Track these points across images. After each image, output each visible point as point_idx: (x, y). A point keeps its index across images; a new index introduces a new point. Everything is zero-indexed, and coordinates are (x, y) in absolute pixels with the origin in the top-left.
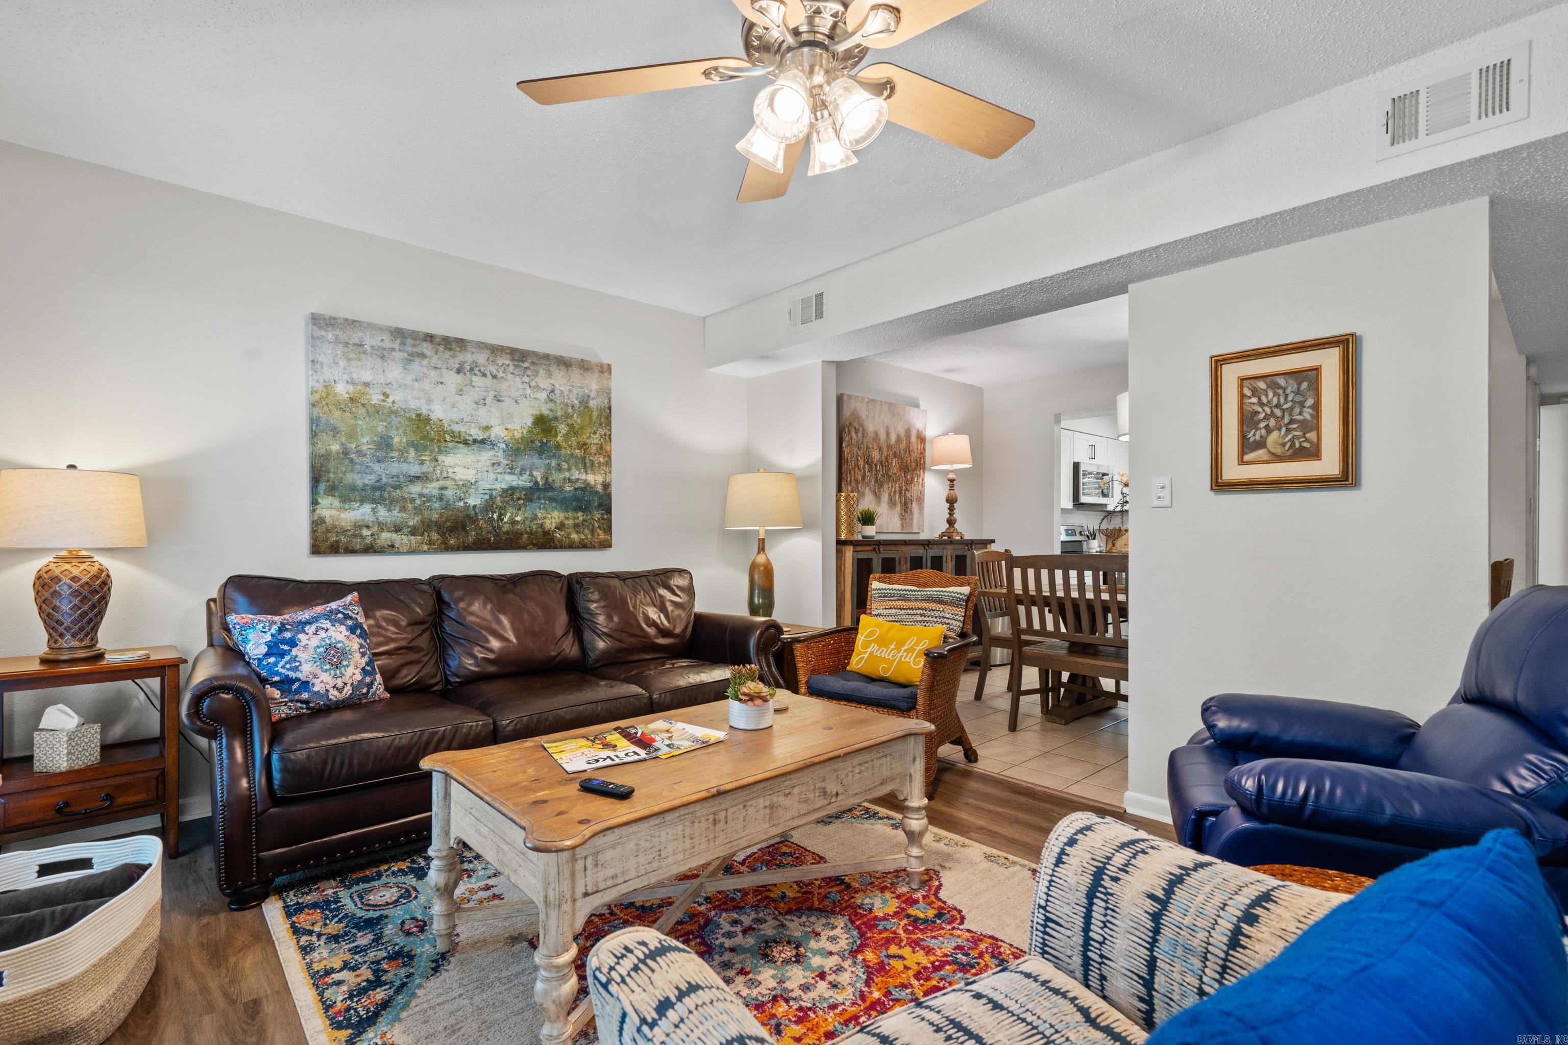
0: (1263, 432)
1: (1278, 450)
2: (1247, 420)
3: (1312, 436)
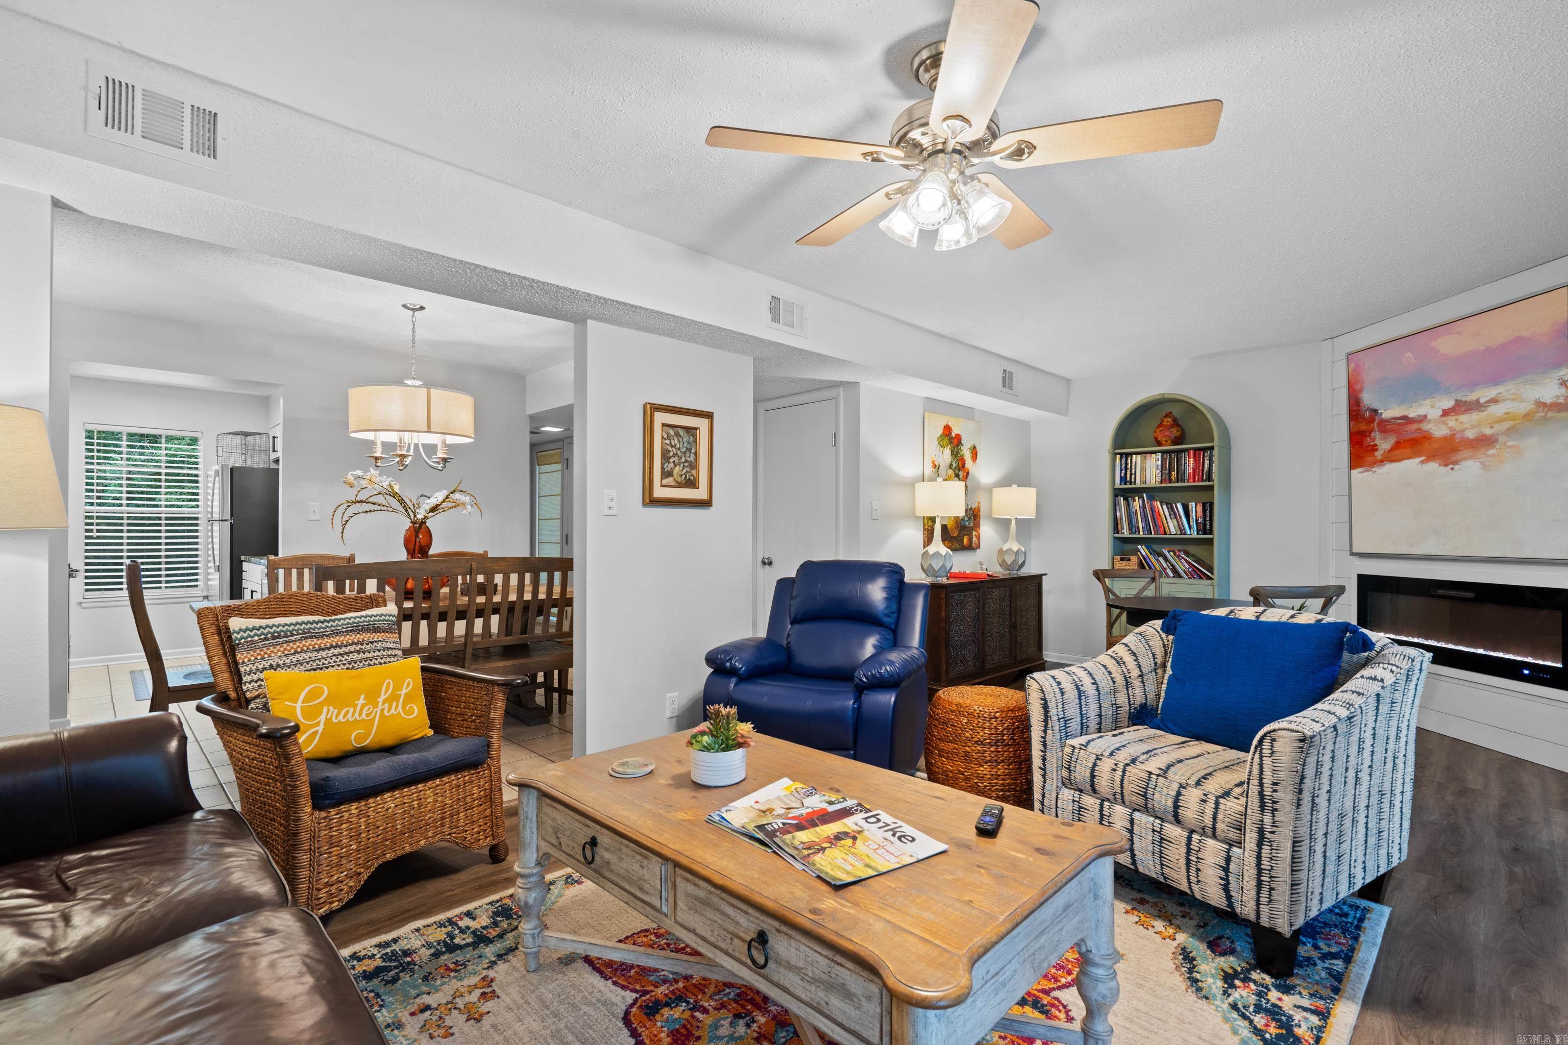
0: (672, 465)
1: (679, 480)
2: (665, 456)
3: (693, 472)
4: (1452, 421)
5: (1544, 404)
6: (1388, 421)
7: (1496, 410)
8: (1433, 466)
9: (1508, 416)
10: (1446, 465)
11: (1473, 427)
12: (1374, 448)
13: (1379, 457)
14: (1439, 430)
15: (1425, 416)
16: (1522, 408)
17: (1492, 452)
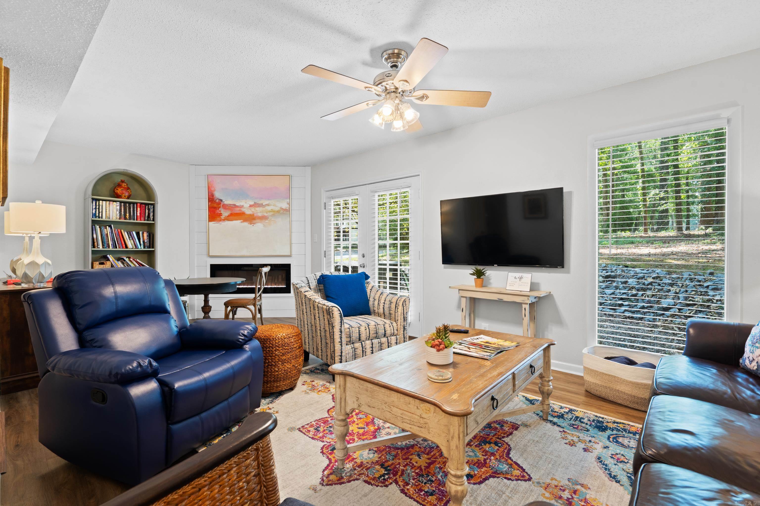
4: (253, 209)
5: (283, 209)
6: (227, 205)
7: (269, 208)
8: (246, 224)
9: (272, 211)
10: (251, 224)
11: (260, 212)
12: (220, 215)
13: (223, 218)
14: (248, 212)
15: (243, 206)
16: (277, 209)
17: (267, 221)
